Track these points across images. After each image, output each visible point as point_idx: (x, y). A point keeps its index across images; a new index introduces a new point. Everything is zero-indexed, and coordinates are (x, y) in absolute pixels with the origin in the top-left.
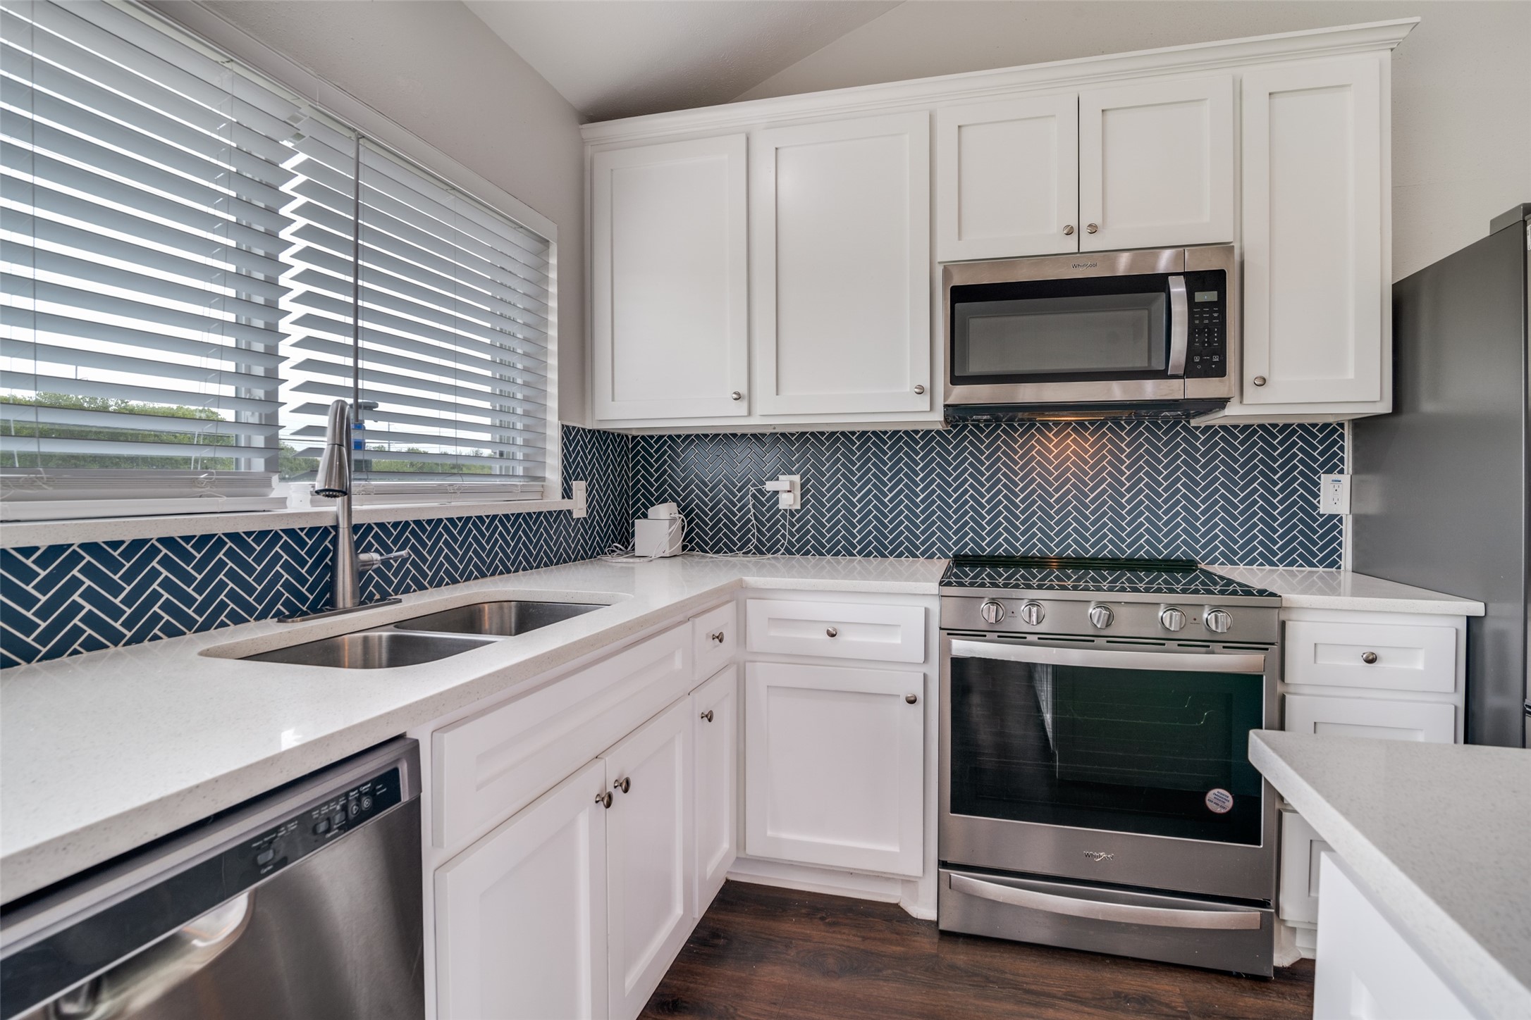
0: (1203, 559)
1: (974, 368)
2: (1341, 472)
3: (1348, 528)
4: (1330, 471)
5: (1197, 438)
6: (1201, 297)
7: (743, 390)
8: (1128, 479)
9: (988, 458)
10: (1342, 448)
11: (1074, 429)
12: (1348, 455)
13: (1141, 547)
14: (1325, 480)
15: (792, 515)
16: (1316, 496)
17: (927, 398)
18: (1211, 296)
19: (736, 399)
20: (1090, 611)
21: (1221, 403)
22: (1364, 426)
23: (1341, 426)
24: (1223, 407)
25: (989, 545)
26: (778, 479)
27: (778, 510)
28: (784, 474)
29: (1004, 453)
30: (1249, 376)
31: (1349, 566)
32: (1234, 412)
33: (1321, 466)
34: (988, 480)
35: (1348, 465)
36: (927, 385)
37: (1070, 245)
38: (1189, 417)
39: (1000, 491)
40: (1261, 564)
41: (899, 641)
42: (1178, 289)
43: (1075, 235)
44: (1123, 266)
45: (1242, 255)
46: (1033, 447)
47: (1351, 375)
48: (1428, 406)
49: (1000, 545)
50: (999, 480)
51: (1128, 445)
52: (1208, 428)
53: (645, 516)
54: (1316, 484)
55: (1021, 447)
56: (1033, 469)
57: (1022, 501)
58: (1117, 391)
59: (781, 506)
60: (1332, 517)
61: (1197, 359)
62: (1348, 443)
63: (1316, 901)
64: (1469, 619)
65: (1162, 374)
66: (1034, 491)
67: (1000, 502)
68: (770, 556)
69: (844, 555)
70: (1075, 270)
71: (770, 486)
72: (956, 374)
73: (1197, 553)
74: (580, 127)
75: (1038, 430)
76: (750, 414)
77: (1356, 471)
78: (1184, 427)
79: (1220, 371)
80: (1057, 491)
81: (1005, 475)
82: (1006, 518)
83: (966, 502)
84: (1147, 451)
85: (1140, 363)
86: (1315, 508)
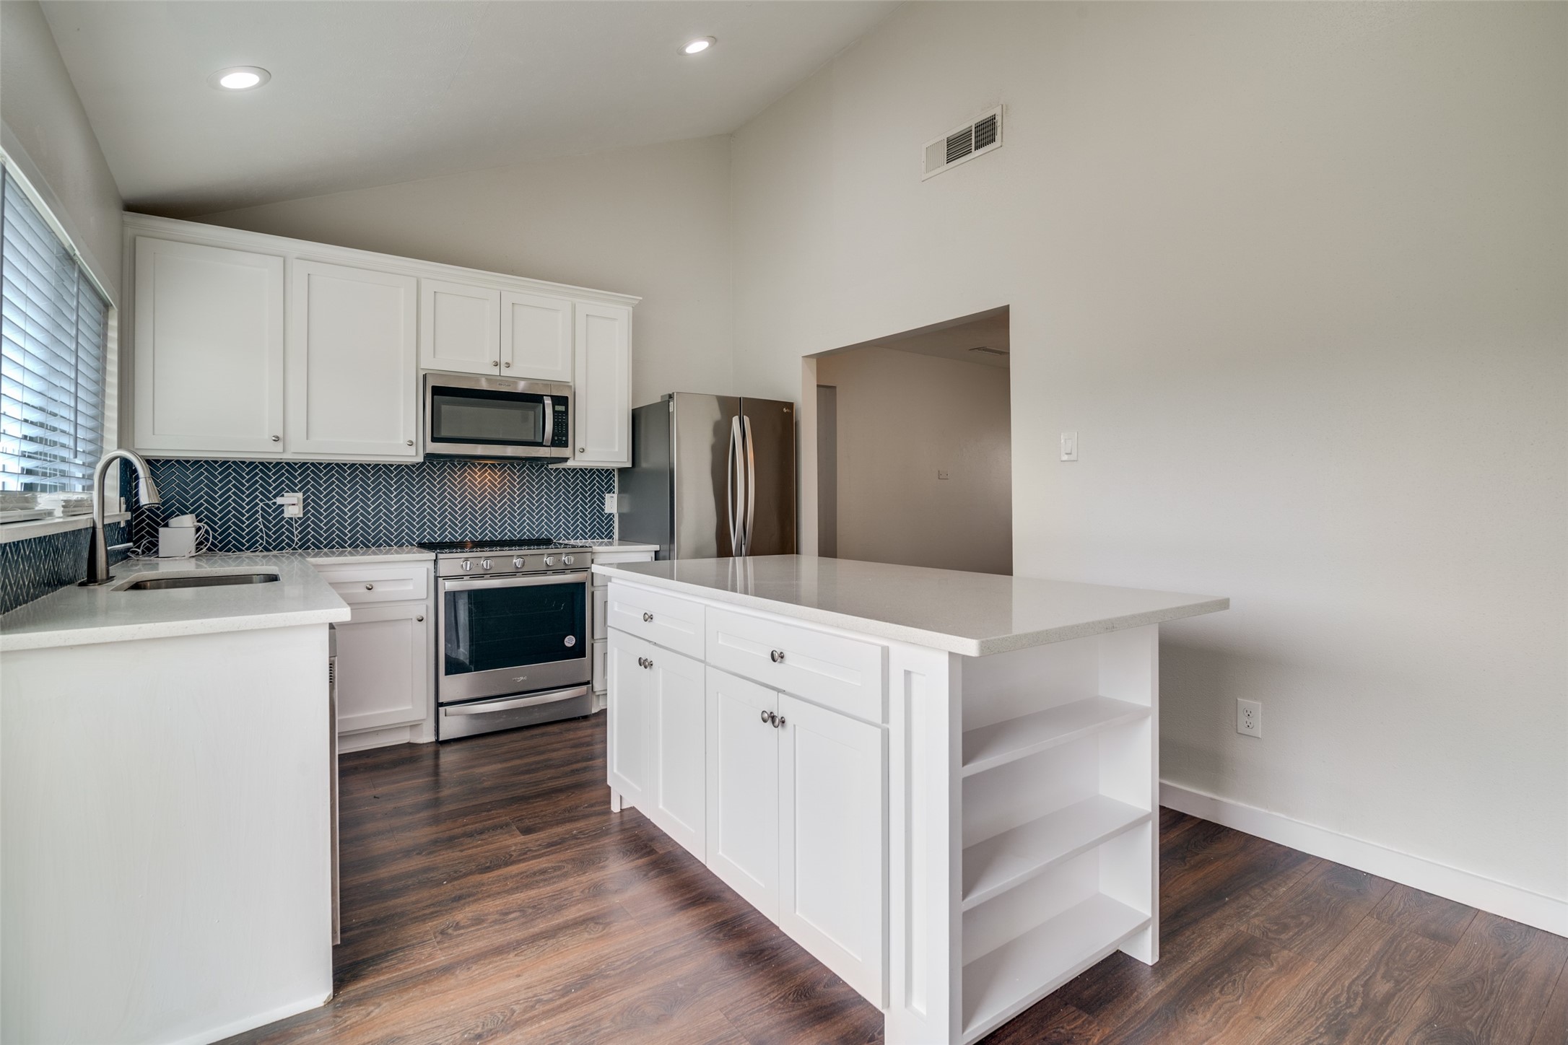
0: (555, 538)
1: (444, 434)
2: (614, 493)
3: (616, 519)
4: (609, 492)
5: (552, 475)
6: (559, 408)
7: (280, 435)
8: (518, 496)
9: (438, 483)
10: (614, 481)
11: (489, 467)
12: (616, 484)
13: (525, 533)
14: (607, 496)
15: (296, 522)
16: (604, 504)
17: (414, 448)
18: (562, 408)
19: (274, 440)
20: (514, 561)
21: (566, 460)
22: (622, 471)
23: (614, 470)
24: (566, 461)
25: (439, 536)
26: (283, 496)
27: (283, 518)
28: (287, 492)
29: (449, 480)
30: (578, 446)
31: (617, 538)
32: (570, 464)
33: (606, 490)
34: (439, 496)
35: (616, 490)
36: (414, 440)
37: (495, 371)
38: (548, 464)
39: (446, 503)
40: (581, 539)
41: (411, 588)
42: (548, 401)
43: (498, 366)
44: (521, 387)
45: (575, 389)
46: (466, 477)
47: (617, 450)
48: (644, 465)
49: (446, 536)
50: (446, 497)
51: (518, 478)
52: (557, 469)
53: (166, 525)
54: (604, 499)
55: (459, 477)
56: (466, 490)
57: (460, 509)
58: (510, 451)
59: (286, 515)
60: (610, 514)
61: (556, 438)
62: (616, 479)
63: (607, 680)
64: (656, 552)
65: (541, 444)
66: (466, 503)
67: (446, 510)
68: (275, 552)
69: (338, 548)
70: (500, 387)
71: (279, 501)
72: (435, 436)
73: (552, 535)
74: (124, 212)
75: (469, 467)
76: (284, 451)
77: (620, 492)
78: (545, 468)
79: (566, 445)
80: (479, 503)
81: (449, 493)
82: (450, 519)
83: (425, 510)
84: (527, 481)
85: (530, 438)
86: (603, 510)
